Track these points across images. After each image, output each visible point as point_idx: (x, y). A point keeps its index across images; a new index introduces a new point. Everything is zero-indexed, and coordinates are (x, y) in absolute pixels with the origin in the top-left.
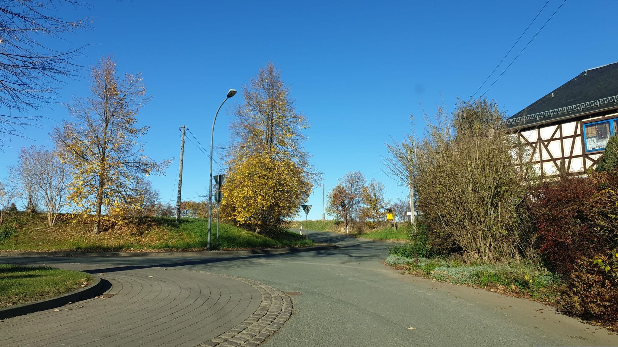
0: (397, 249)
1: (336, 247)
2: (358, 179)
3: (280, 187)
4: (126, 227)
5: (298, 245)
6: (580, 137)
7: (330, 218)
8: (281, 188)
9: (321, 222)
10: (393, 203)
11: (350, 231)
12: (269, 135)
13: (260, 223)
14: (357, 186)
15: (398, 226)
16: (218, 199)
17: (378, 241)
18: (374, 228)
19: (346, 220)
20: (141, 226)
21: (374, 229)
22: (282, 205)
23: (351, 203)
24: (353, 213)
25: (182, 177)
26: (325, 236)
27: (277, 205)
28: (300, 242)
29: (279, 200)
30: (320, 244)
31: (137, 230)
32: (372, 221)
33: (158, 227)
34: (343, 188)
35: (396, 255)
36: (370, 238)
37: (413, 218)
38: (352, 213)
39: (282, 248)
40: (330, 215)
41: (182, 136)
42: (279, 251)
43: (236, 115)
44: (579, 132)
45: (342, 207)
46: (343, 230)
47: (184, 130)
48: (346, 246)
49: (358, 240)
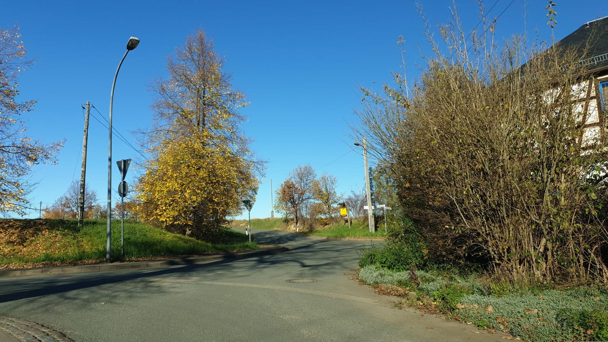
0: (373, 256)
1: (285, 250)
2: (308, 172)
3: (214, 178)
4: (3, 234)
5: (237, 248)
6: (595, 100)
7: (279, 215)
8: (215, 180)
9: (269, 220)
10: (346, 197)
11: (300, 228)
12: (200, 115)
13: (190, 223)
14: (307, 180)
15: (353, 222)
16: (122, 192)
17: (333, 240)
18: (326, 224)
19: (296, 217)
20: (25, 232)
21: (326, 226)
22: (218, 200)
23: (301, 199)
24: (304, 209)
25: (85, 167)
26: (273, 236)
27: (211, 201)
28: (239, 245)
29: (213, 195)
30: (266, 246)
31: (18, 236)
32: (323, 217)
33: (49, 232)
34: (292, 182)
35: (373, 267)
36: (323, 236)
37: (370, 213)
38: (302, 210)
39: (214, 254)
40: (278, 212)
41: (86, 115)
42: (209, 259)
43: (159, 91)
44: (593, 94)
45: (292, 203)
46: (293, 228)
47: (89, 108)
48: (297, 247)
49: (310, 239)
